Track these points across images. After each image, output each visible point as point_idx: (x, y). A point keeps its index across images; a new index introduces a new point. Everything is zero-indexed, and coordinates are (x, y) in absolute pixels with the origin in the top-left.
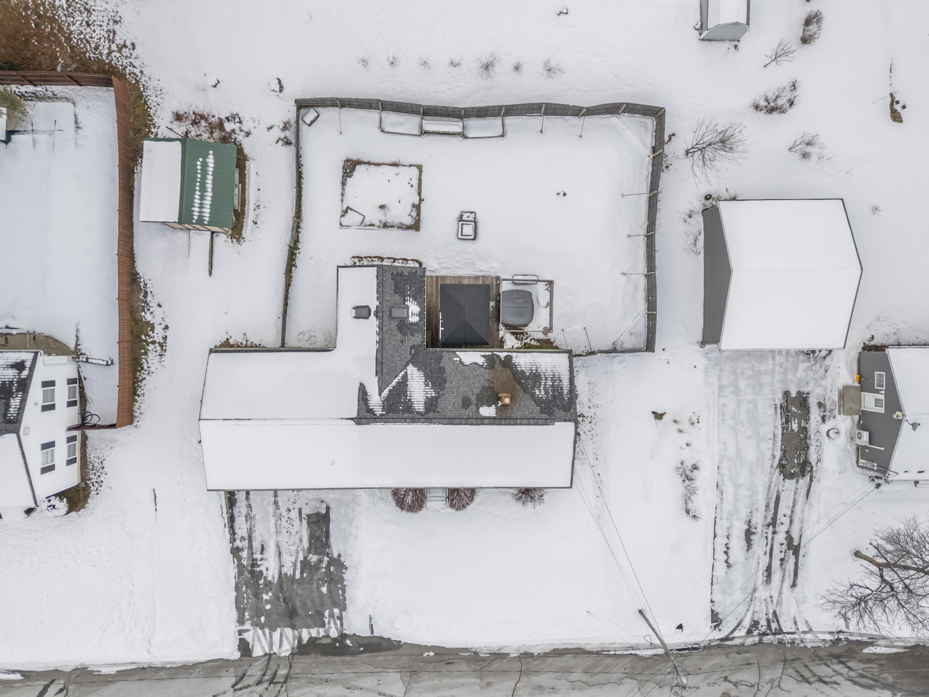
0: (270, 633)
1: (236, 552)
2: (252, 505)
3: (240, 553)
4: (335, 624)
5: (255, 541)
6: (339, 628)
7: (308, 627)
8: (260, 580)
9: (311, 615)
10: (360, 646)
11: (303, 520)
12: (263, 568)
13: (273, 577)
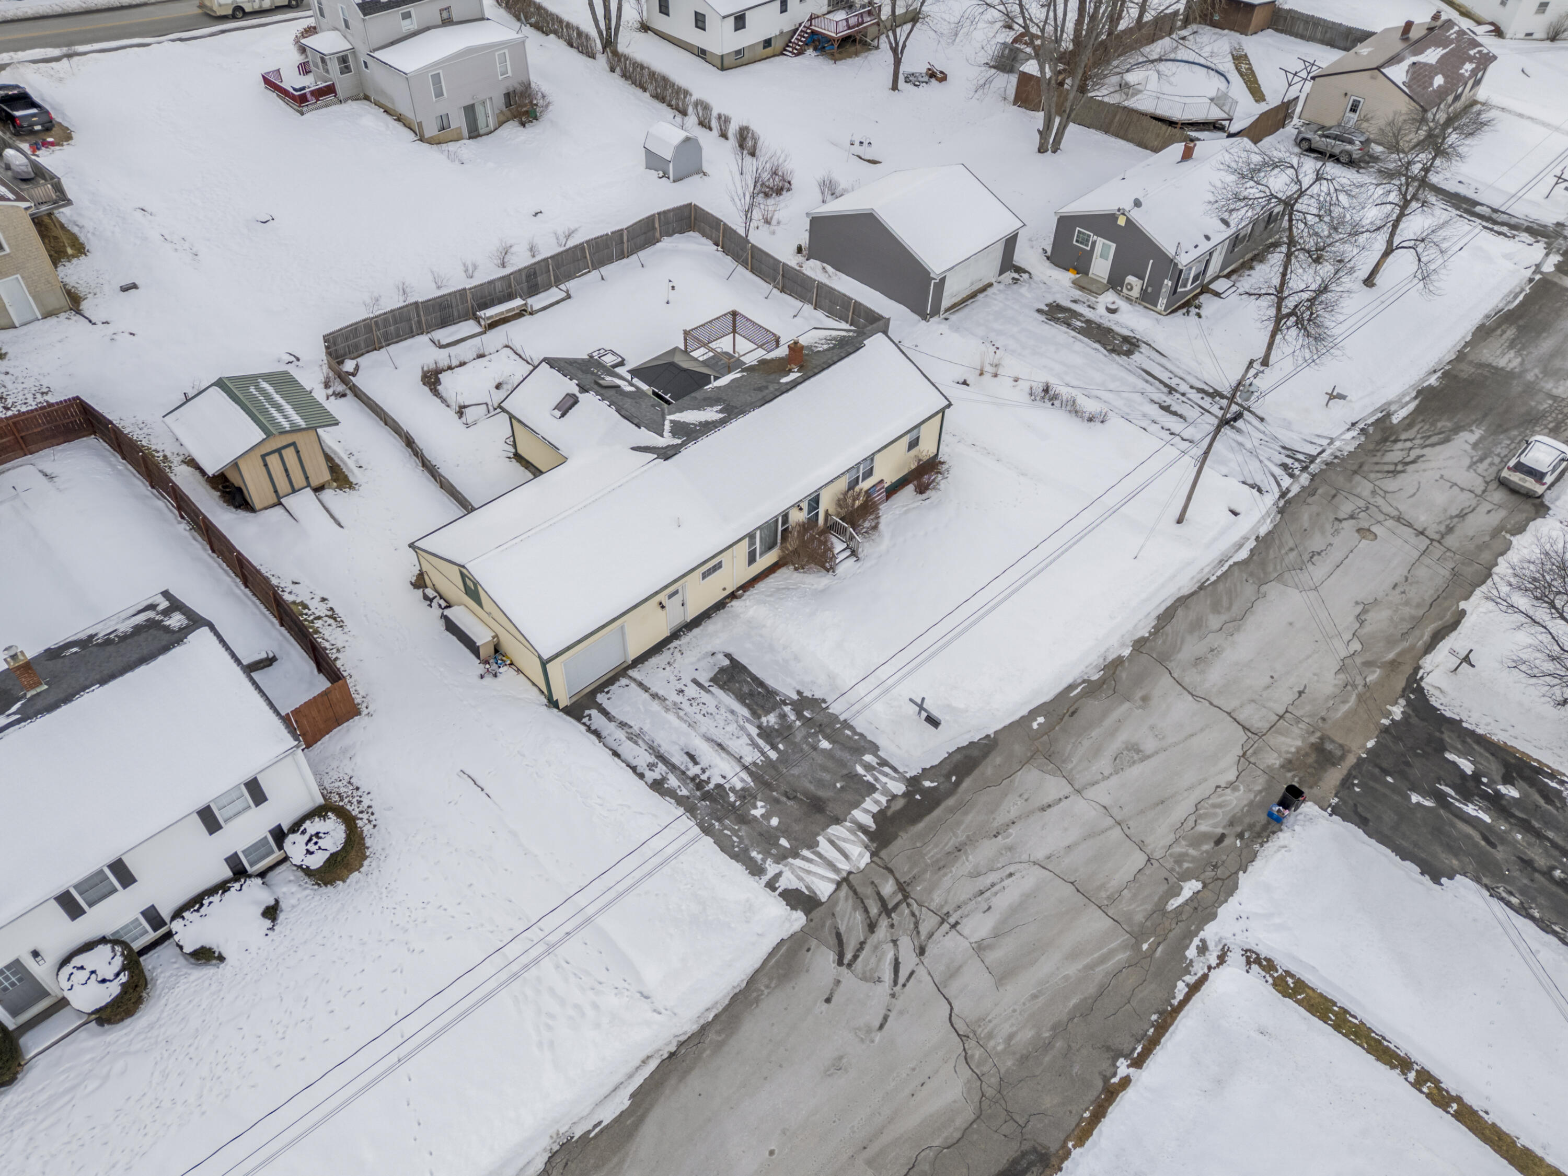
0: (813, 853)
1: (658, 786)
2: (625, 721)
3: (666, 786)
4: (886, 775)
5: (672, 756)
6: (896, 775)
7: (856, 805)
8: (729, 797)
9: (842, 787)
10: (948, 777)
11: (711, 688)
12: (716, 780)
13: (742, 780)
